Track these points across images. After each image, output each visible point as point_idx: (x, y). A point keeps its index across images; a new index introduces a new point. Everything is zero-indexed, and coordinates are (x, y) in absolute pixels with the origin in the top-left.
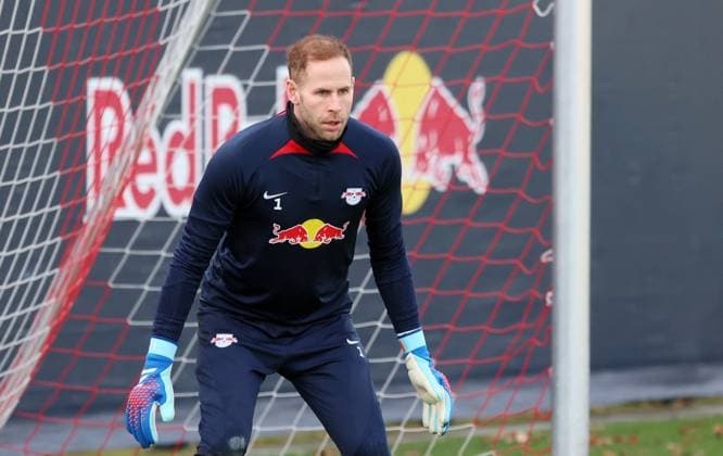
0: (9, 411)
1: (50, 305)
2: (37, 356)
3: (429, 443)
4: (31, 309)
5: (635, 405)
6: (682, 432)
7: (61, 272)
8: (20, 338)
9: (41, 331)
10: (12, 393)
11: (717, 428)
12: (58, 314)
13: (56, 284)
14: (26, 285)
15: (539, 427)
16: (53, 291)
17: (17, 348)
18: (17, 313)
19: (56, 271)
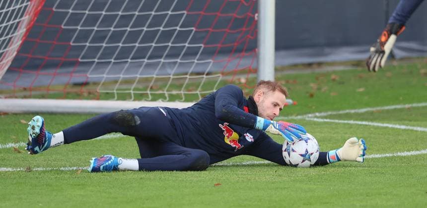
0: (7, 68)
1: (26, 19)
2: (20, 42)
3: (200, 83)
4: (17, 20)
5: (295, 66)
6: (317, 79)
7: (31, 4)
8: (12, 34)
9: (22, 31)
10: (7, 60)
11: (333, 77)
12: (29, 24)
13: (29, 9)
14: (15, 9)
15: (251, 76)
16: (27, 12)
17: (10, 38)
18: (11, 22)
19: (29, 3)
